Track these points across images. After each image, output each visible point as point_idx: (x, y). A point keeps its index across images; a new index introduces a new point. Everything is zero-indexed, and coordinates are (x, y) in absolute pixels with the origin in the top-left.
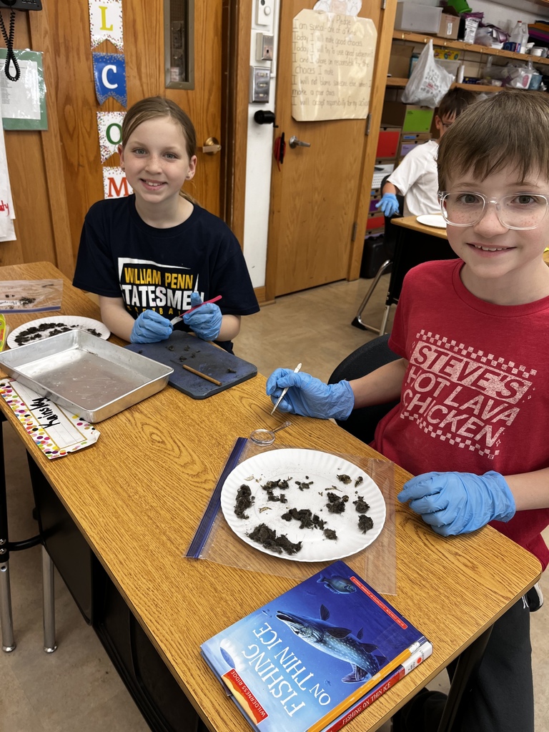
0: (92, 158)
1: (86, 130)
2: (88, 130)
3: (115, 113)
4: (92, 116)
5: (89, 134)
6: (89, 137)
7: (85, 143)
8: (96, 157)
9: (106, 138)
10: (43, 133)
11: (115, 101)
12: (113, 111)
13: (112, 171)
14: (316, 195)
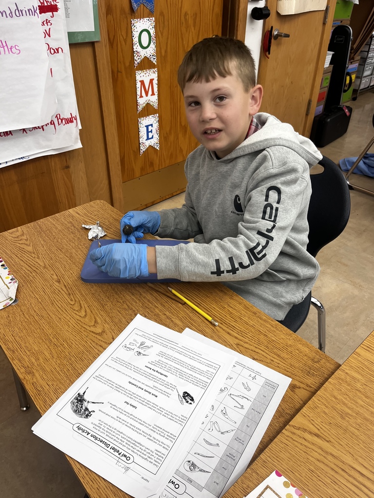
0: (127, 64)
1: (123, 37)
2: (125, 37)
3: (145, 19)
4: (127, 24)
5: (125, 41)
6: (126, 44)
7: (122, 50)
8: (130, 62)
9: (138, 44)
10: (96, 44)
11: (145, 8)
12: (144, 17)
13: (143, 74)
14: (287, 80)
